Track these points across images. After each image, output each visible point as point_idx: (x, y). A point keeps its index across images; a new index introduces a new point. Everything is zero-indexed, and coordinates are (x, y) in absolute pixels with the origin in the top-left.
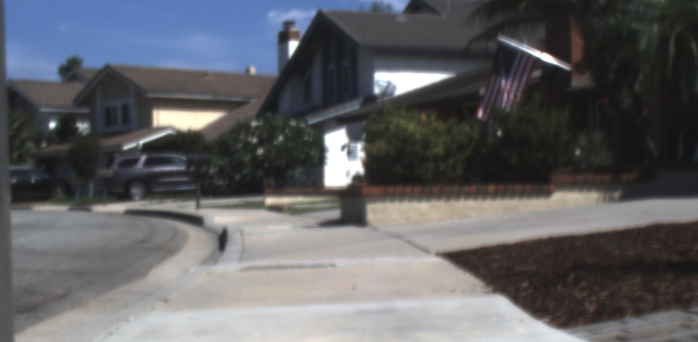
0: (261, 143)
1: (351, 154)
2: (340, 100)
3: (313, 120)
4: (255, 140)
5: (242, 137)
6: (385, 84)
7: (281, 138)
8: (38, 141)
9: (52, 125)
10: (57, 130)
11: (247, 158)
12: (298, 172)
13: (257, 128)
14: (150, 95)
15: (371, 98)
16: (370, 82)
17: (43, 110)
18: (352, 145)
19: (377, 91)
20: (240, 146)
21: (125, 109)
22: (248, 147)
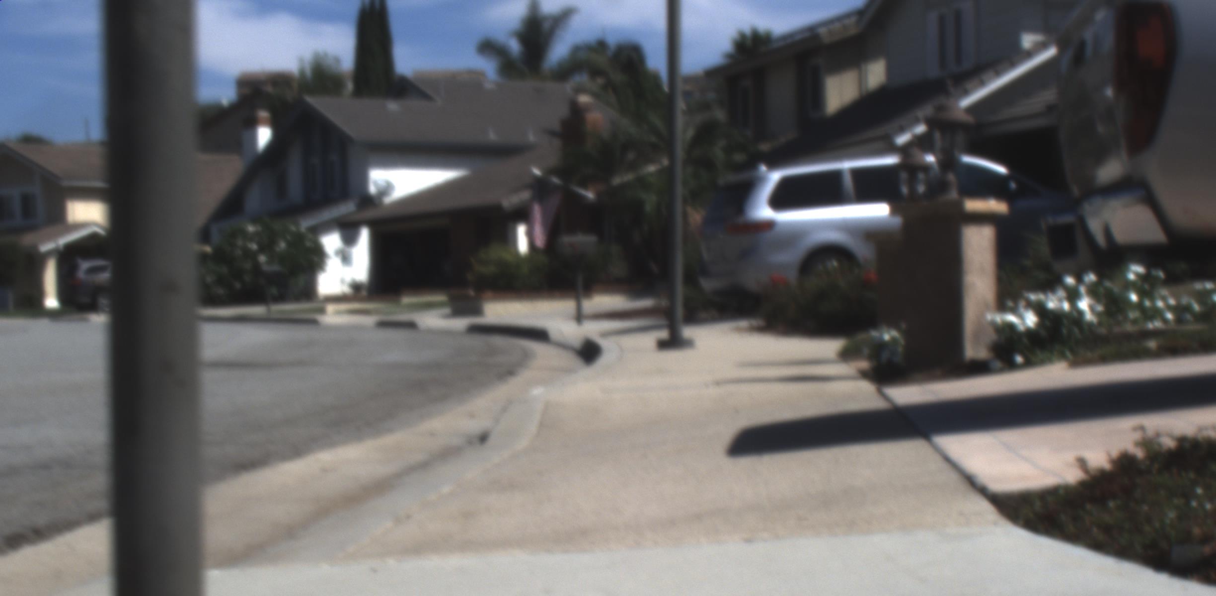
0: (262, 249)
1: (346, 258)
2: (328, 201)
3: (305, 223)
4: (254, 247)
5: (240, 242)
6: (382, 183)
7: (282, 245)
11: (248, 266)
12: (301, 280)
13: (256, 234)
15: (367, 201)
16: (364, 179)
18: (347, 249)
19: (372, 190)
20: (239, 252)
21: (25, 199)
22: (250, 255)
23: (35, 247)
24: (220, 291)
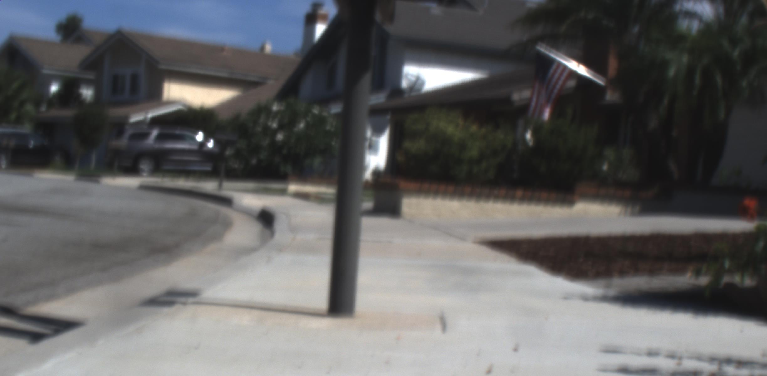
0: (281, 127)
1: (372, 148)
3: (336, 110)
4: (275, 125)
5: (262, 120)
6: (413, 79)
7: (302, 125)
8: (37, 104)
9: (54, 88)
10: (59, 94)
11: (266, 142)
13: (278, 112)
14: (163, 67)
15: (397, 92)
16: (398, 74)
17: (45, 71)
18: (374, 138)
19: (405, 84)
20: (259, 129)
21: (135, 78)
22: (268, 132)
23: (127, 118)
24: (236, 165)
